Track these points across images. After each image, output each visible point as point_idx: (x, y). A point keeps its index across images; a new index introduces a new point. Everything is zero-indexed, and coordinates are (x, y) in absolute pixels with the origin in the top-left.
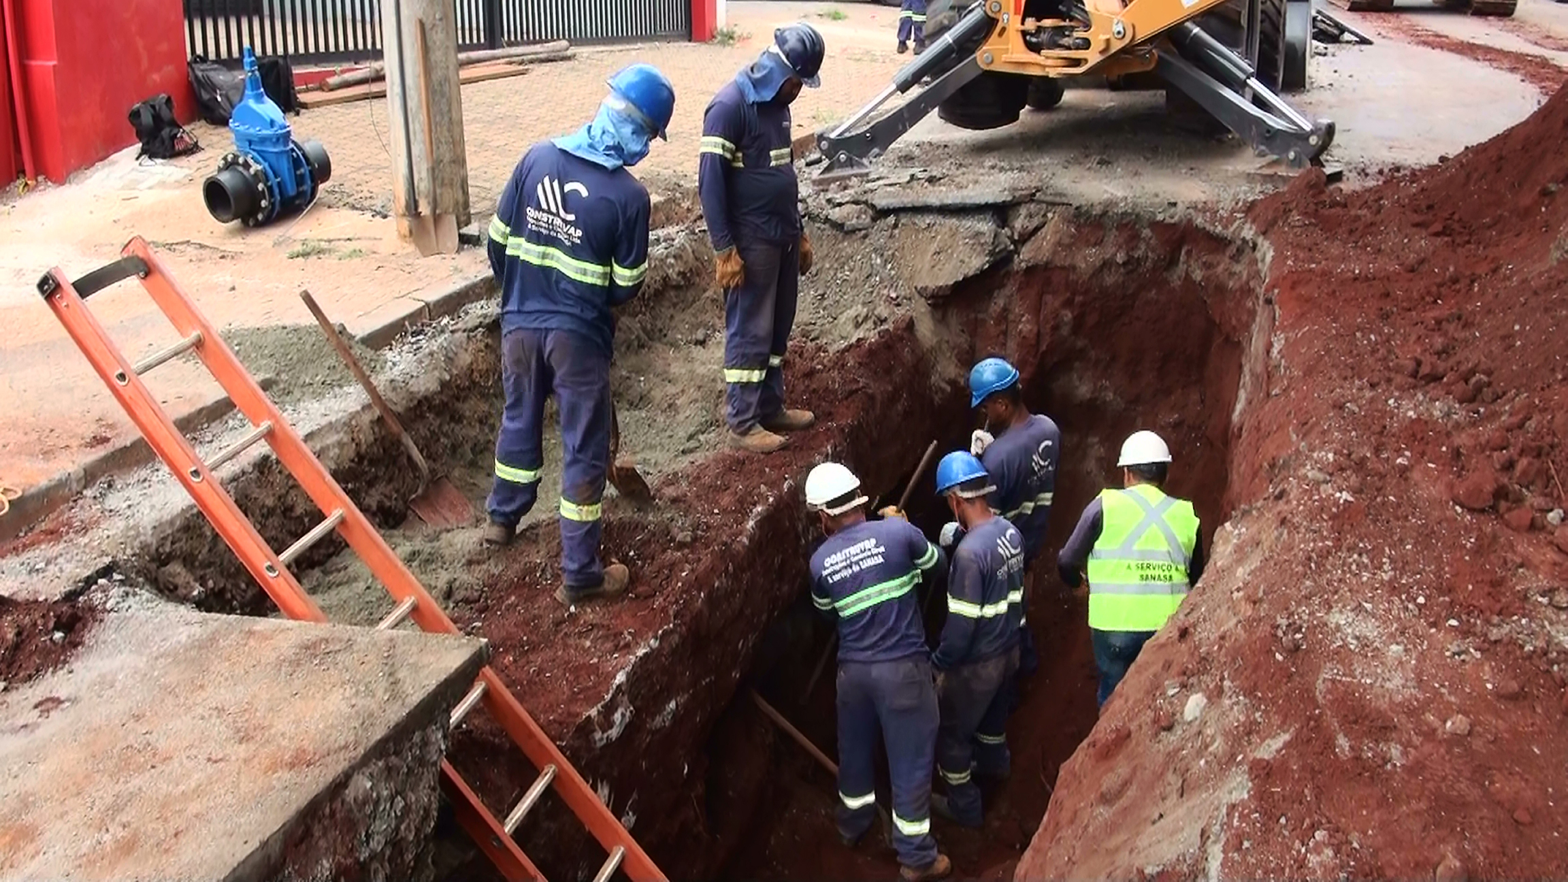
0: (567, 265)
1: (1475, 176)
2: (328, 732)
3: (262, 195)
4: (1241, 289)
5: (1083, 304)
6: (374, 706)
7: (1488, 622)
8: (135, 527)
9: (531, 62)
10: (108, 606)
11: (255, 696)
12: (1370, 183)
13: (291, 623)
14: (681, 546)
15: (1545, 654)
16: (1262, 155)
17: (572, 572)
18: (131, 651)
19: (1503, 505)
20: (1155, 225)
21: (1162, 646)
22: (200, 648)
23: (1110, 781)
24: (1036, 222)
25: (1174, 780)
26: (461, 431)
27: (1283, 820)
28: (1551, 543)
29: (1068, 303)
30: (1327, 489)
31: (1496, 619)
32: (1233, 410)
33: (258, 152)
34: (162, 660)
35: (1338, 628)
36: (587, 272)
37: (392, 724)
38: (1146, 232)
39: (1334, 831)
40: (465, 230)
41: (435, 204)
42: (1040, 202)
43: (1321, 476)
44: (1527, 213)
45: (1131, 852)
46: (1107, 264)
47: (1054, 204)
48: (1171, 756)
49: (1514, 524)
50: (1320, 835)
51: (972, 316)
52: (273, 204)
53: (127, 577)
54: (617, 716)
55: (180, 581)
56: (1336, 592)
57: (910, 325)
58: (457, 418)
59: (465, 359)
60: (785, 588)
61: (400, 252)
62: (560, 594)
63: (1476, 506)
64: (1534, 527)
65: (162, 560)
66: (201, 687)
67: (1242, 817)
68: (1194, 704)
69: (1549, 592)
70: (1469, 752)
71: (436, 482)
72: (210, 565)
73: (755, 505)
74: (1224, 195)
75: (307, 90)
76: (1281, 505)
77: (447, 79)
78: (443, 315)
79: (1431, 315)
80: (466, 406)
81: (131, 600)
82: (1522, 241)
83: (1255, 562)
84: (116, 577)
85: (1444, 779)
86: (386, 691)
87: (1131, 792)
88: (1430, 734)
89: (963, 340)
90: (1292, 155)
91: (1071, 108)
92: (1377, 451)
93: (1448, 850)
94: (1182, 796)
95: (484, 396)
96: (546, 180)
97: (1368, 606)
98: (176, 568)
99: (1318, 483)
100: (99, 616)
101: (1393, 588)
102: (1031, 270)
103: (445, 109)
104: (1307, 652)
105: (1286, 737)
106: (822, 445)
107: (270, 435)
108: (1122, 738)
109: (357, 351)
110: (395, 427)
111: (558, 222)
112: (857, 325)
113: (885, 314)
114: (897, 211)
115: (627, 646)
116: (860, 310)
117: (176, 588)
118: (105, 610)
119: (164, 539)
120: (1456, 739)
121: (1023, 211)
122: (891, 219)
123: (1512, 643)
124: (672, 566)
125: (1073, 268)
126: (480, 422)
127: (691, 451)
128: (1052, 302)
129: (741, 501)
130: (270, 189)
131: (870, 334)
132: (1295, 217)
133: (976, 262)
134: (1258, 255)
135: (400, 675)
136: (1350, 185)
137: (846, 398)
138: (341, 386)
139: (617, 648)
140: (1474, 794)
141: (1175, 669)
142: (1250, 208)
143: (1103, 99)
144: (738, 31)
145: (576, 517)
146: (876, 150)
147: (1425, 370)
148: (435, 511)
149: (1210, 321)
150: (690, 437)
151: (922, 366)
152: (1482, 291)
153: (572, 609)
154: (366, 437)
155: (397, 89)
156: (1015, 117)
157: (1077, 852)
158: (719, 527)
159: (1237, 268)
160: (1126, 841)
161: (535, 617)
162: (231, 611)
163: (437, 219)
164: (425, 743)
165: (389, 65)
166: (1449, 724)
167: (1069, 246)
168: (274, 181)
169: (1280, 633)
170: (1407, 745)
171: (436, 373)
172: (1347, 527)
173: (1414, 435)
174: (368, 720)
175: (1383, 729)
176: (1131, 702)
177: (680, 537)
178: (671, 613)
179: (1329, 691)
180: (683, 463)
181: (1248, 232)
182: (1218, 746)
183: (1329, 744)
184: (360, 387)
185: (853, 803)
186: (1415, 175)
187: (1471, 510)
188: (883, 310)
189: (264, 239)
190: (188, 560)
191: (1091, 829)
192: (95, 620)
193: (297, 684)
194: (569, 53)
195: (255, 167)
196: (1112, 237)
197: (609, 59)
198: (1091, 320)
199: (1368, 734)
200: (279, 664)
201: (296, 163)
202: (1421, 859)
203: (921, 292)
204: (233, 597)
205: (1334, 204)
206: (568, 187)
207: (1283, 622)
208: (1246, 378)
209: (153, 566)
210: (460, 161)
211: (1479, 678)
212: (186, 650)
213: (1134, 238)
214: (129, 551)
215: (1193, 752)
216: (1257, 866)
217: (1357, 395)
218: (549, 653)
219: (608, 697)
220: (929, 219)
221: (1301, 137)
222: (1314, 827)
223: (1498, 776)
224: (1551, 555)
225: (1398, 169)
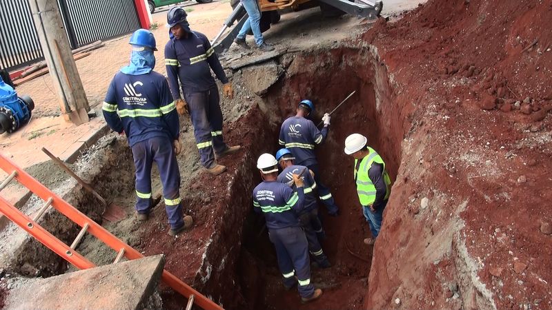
0: (146, 113)
1: (439, 5)
2: (116, 307)
3: (12, 120)
4: (367, 64)
5: (314, 84)
6: (131, 292)
7: (514, 143)
8: (7, 255)
9: (90, 50)
10: (8, 287)
11: (81, 303)
12: (399, 19)
13: (83, 271)
14: (207, 203)
15: (538, 148)
16: (359, 18)
17: (173, 224)
18: (26, 302)
19: (499, 105)
20: (331, 50)
21: (399, 187)
22: (52, 291)
23: (402, 237)
24: (290, 60)
25: (428, 231)
26: (112, 185)
27: (481, 229)
28: (520, 112)
29: (308, 85)
30: (439, 117)
31: (517, 142)
32: (376, 106)
33: (7, 104)
34: (39, 301)
35: (465, 161)
36: (152, 113)
37: (140, 296)
38: (329, 54)
39: (501, 227)
40: (89, 113)
41: (76, 106)
42: (289, 52)
43: (434, 113)
44: (461, 12)
45: (422, 259)
46: (318, 68)
47: (294, 52)
48: (423, 222)
49: (505, 110)
50: (497, 230)
51: (276, 98)
52: (17, 123)
53: (11, 274)
54: (207, 270)
55: (29, 270)
56: (458, 149)
57: (258, 106)
58: (109, 180)
59: (106, 158)
60: (246, 208)
61: (68, 127)
62: (170, 233)
63: (491, 108)
64: (512, 109)
65: (20, 264)
66: (59, 306)
67: (466, 233)
68: (424, 202)
69: (529, 128)
70: (530, 188)
71: (109, 206)
72: (39, 260)
73: (228, 181)
74: (352, 35)
75: (15, 80)
76: (423, 127)
77: (69, 59)
78: (92, 145)
79: (443, 53)
80: (111, 175)
81: (16, 282)
82: (464, 20)
83: (422, 148)
84: (7, 275)
85: (526, 198)
86: (132, 285)
87: (411, 239)
88: (514, 186)
89: (276, 107)
90: (370, 16)
91: (284, 21)
92: (448, 100)
93: (540, 221)
94: (433, 234)
95: (117, 170)
96: (126, 85)
97: (472, 151)
98: (27, 265)
99: (435, 116)
100: (7, 292)
101: (477, 143)
102: (293, 77)
103: (71, 70)
104: (459, 172)
105: (466, 202)
106: (242, 155)
107: (52, 203)
108: (398, 222)
109: (67, 165)
110: (89, 189)
111: (136, 98)
112: (239, 111)
113: (247, 105)
114: (240, 68)
115: (202, 244)
116: (237, 106)
117: (29, 273)
118: (8, 290)
119: (19, 255)
120: (523, 185)
121: (285, 57)
122: (240, 71)
123: (526, 148)
124: (207, 211)
125: (307, 72)
126: (118, 179)
127: (197, 169)
128: (303, 86)
129: (222, 181)
130: (14, 117)
131: (245, 113)
132: (381, 35)
133: (274, 79)
134: (371, 51)
135: (135, 277)
136: (393, 21)
137: (245, 136)
138: (64, 180)
139: (198, 246)
140: (538, 200)
141: (408, 193)
142: (363, 36)
143: (294, 15)
144: (158, 23)
145: (172, 204)
146: (225, 50)
147: (450, 70)
148: (112, 216)
149: (359, 79)
150: (194, 166)
151: (265, 119)
152: (457, 42)
153: (176, 236)
154: (80, 196)
155: (53, 67)
156: (269, 27)
157: (399, 265)
158: (218, 193)
159: (364, 58)
160: (417, 256)
161: (164, 243)
162: (51, 275)
163: (78, 111)
164: (154, 300)
165: (48, 60)
166: (519, 180)
167: (304, 65)
168: (15, 114)
169: (447, 168)
170: (508, 192)
171: (98, 166)
172: (452, 127)
173: (458, 92)
174: (130, 298)
175: (498, 189)
176: (396, 209)
177: (206, 200)
178: (213, 227)
179: (473, 182)
180: (195, 174)
181: (365, 44)
182: (441, 213)
183: (484, 200)
184: (72, 177)
185: (287, 276)
186: (414, 12)
187: (489, 110)
188: (246, 104)
189: (17, 136)
190: (30, 261)
191: (401, 256)
192: (6, 294)
193: (96, 292)
194: (102, 44)
195: (7, 110)
196: (317, 58)
197: (117, 43)
198: (318, 89)
199: (494, 192)
200: (86, 288)
201: (22, 105)
202: (533, 227)
203: (257, 94)
204: (51, 270)
205: (392, 28)
206: (135, 85)
207: (446, 164)
208: (378, 93)
209: (18, 267)
210: (81, 88)
211: (521, 162)
212: (47, 294)
213: (326, 56)
214: (8, 264)
215: (431, 218)
216: (481, 247)
217: (432, 85)
218: (174, 255)
219: (202, 264)
220: (252, 68)
221: (371, 9)
222: (493, 229)
223: (543, 192)
224: (522, 116)
225: (407, 12)
